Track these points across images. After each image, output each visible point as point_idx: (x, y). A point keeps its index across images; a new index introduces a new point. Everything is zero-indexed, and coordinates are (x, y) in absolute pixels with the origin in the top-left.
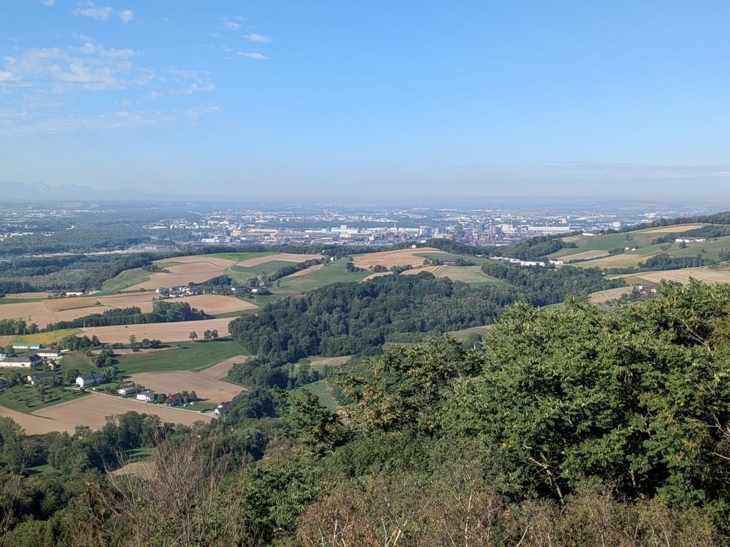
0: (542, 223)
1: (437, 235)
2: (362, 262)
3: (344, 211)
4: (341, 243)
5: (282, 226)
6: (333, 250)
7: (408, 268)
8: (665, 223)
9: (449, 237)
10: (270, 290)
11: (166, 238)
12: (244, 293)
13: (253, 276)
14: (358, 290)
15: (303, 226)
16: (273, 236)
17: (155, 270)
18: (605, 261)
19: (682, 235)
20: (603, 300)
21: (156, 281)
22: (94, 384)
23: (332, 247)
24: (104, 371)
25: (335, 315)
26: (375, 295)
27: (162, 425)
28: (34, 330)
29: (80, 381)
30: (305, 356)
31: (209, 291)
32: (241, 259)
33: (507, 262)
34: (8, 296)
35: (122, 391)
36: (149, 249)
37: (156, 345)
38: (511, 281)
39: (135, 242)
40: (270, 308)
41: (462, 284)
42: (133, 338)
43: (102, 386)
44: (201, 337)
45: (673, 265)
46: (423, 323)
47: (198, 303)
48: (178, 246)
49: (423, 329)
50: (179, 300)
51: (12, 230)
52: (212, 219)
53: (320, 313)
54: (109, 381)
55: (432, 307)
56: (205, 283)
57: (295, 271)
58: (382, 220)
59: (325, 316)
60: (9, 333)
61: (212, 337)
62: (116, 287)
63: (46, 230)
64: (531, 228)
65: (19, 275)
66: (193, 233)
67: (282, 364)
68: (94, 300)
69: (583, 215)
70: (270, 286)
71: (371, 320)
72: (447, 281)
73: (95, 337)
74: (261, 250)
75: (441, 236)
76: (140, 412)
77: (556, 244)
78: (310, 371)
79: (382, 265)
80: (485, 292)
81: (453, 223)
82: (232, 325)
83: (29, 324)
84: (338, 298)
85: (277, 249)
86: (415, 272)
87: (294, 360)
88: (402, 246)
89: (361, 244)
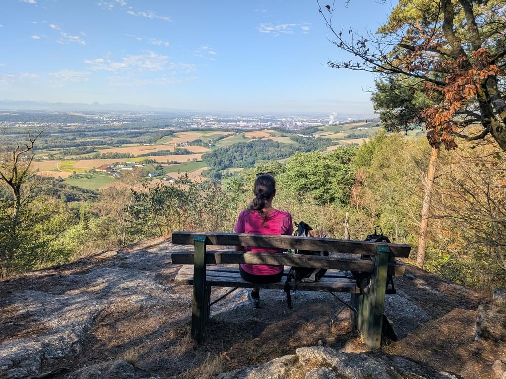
0: (311, 121)
1: (274, 126)
2: (247, 135)
3: (243, 117)
4: (240, 128)
6: (238, 131)
7: (264, 137)
8: (354, 122)
9: (278, 126)
10: (215, 144)
11: (178, 125)
12: (206, 145)
13: (209, 139)
14: (246, 145)
15: (227, 122)
16: (216, 125)
17: (175, 136)
18: (332, 135)
19: (360, 126)
20: (331, 150)
21: (175, 141)
22: (155, 176)
23: (237, 129)
24: (158, 172)
25: (238, 154)
26: (252, 147)
28: (133, 157)
29: (150, 175)
30: (227, 168)
31: (194, 144)
32: (205, 133)
33: (298, 136)
34: (123, 145)
35: (164, 179)
36: (173, 129)
37: (176, 163)
38: (300, 142)
39: (167, 126)
40: (216, 151)
41: (283, 143)
42: (168, 160)
43: (157, 177)
44: (191, 160)
45: (356, 137)
46: (269, 157)
47: (190, 148)
48: (182, 128)
49: (268, 159)
50: (183, 147)
51: (123, 121)
52: (195, 118)
53: (233, 153)
54: (160, 175)
55: (272, 151)
56: (193, 142)
57: (224, 138)
58: (255, 120)
59: (235, 154)
60: (124, 158)
61: (195, 161)
62: (161, 142)
63: (136, 121)
64: (308, 124)
65: (127, 137)
66: (188, 124)
67: (219, 170)
68: (154, 147)
69: (326, 119)
70: (215, 143)
71: (251, 156)
72: (277, 142)
73: (154, 160)
74: (212, 130)
75: (276, 126)
77: (316, 129)
78: (229, 173)
79: (254, 136)
80: (291, 146)
81: (280, 121)
82: (202, 157)
83: (131, 155)
84: (239, 148)
85: (218, 130)
86: (266, 139)
87: (224, 169)
88: (262, 130)
89: (247, 128)
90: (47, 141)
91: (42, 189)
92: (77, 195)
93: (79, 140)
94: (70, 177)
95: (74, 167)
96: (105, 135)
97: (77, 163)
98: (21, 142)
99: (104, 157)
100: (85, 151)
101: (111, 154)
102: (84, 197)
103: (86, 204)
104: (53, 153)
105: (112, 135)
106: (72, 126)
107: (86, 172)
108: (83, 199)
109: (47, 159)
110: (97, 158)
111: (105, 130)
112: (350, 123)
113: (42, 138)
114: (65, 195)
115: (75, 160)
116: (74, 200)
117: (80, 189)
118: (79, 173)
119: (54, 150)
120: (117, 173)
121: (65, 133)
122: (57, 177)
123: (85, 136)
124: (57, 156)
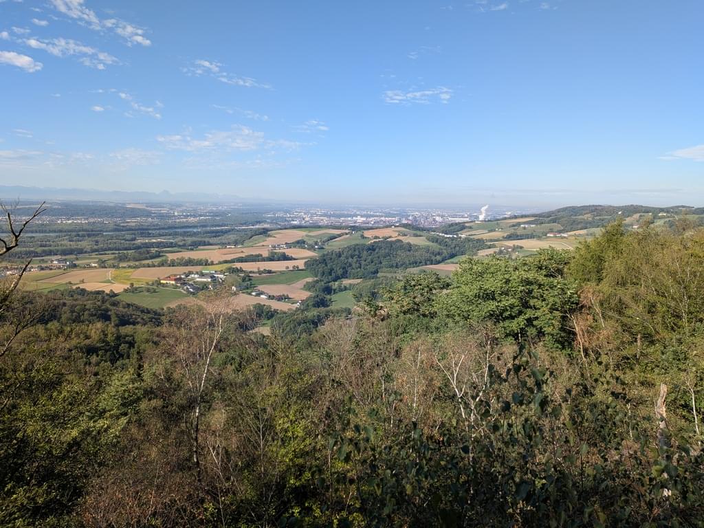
0: (455, 216)
1: (404, 221)
2: (367, 234)
3: (359, 209)
4: (357, 225)
5: (329, 216)
6: (354, 228)
7: (390, 237)
8: (516, 217)
9: (410, 222)
10: (324, 247)
11: (274, 221)
12: (311, 248)
13: (316, 240)
14: (366, 248)
15: (339, 216)
16: (325, 221)
17: (269, 236)
18: (486, 235)
19: (524, 223)
20: (484, 254)
21: (269, 242)
22: (241, 290)
23: (352, 226)
24: (245, 284)
25: (355, 259)
26: (374, 250)
27: (273, 310)
28: (212, 264)
29: (234, 288)
30: (340, 279)
31: (295, 247)
32: (310, 232)
33: (438, 235)
34: (200, 247)
35: (254, 294)
36: (266, 226)
37: (270, 272)
38: (440, 244)
39: (259, 222)
40: (324, 255)
41: (417, 245)
42: (259, 268)
43: (244, 291)
44: (291, 268)
45: (519, 238)
46: (397, 263)
47: (289, 252)
48: (280, 225)
49: (397, 267)
50: (281, 251)
51: (201, 216)
52: (296, 212)
53: (347, 258)
54: (247, 288)
55: (402, 256)
56: (293, 243)
57: (336, 238)
58: (378, 214)
59: (350, 260)
60: (200, 265)
61: (296, 269)
62: (250, 244)
63: (217, 216)
64: (450, 219)
65: (205, 237)
66: (287, 219)
67: (329, 282)
68: (240, 250)
69: (475, 212)
70: (324, 245)
71: (372, 262)
72: (409, 244)
73: (241, 268)
74: (320, 227)
76: (262, 304)
77: (462, 227)
78: (343, 286)
79: (377, 235)
80: (427, 249)
81: (412, 215)
82: (306, 263)
83: (209, 261)
84: (356, 251)
85: (327, 227)
86: (393, 239)
87: (335, 280)
88: (387, 227)
89: (367, 225)
90: (97, 242)
91: (87, 307)
92: (134, 316)
93: (139, 241)
94: (126, 291)
95: (131, 277)
96: (176, 234)
97: (135, 273)
98: (63, 242)
99: (173, 264)
100: (148, 255)
101: (182, 259)
102: (142, 319)
103: (145, 329)
104: (105, 257)
105: (185, 234)
106: (132, 222)
107: (147, 284)
108: (141, 321)
109: (95, 267)
110: (163, 265)
111: (176, 228)
112: (510, 218)
113: (90, 239)
114: (117, 315)
115: (134, 267)
116: (130, 323)
117: (137, 308)
118: (137, 286)
119: (106, 254)
120: (189, 285)
121: (123, 231)
122: (107, 291)
123: (149, 235)
124: (110, 262)
